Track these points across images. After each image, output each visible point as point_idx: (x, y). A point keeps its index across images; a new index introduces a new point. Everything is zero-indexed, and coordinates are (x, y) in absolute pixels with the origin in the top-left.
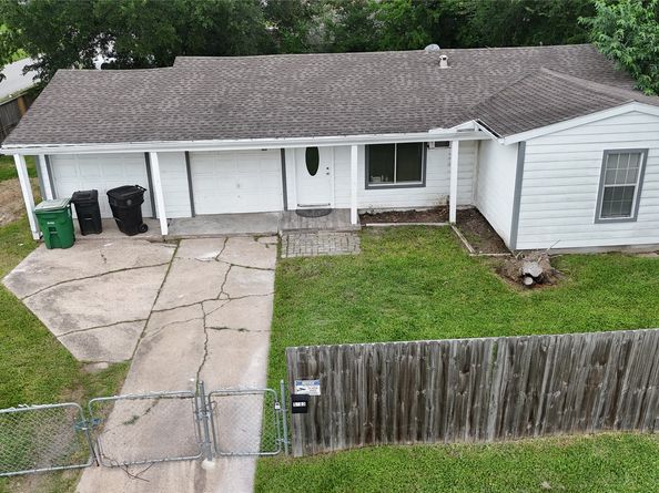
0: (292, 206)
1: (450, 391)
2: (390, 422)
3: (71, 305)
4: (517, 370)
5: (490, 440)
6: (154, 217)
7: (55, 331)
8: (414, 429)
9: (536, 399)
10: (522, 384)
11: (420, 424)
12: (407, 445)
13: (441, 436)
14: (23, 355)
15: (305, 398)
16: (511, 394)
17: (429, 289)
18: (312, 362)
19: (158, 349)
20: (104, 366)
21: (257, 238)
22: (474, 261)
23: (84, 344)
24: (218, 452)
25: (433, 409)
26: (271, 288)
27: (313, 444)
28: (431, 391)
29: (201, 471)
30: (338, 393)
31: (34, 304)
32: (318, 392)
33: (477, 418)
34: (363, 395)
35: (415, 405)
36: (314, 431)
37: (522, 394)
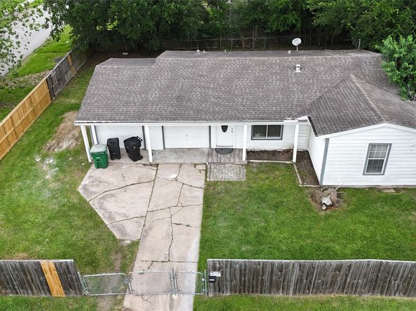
0: (213, 146)
1: (274, 278)
2: (249, 287)
3: (111, 205)
4: (303, 272)
5: (291, 295)
6: (145, 149)
7: (106, 222)
8: (259, 290)
9: (311, 283)
10: (305, 277)
11: (261, 288)
12: (256, 295)
13: (270, 293)
14: (93, 234)
15: (214, 277)
16: (300, 280)
17: (276, 206)
18: (218, 265)
19: (152, 234)
20: (129, 242)
21: (195, 165)
22: (301, 190)
23: (119, 230)
24: (178, 291)
25: (267, 284)
26: (201, 201)
27: (217, 293)
28: (266, 277)
29: (172, 299)
30: (228, 276)
31: (94, 204)
32: (220, 276)
33: (286, 288)
34: (238, 278)
35: (260, 281)
36: (217, 288)
37: (305, 281)
